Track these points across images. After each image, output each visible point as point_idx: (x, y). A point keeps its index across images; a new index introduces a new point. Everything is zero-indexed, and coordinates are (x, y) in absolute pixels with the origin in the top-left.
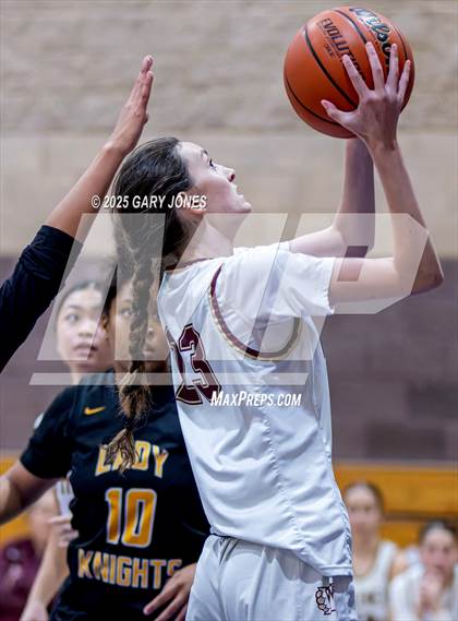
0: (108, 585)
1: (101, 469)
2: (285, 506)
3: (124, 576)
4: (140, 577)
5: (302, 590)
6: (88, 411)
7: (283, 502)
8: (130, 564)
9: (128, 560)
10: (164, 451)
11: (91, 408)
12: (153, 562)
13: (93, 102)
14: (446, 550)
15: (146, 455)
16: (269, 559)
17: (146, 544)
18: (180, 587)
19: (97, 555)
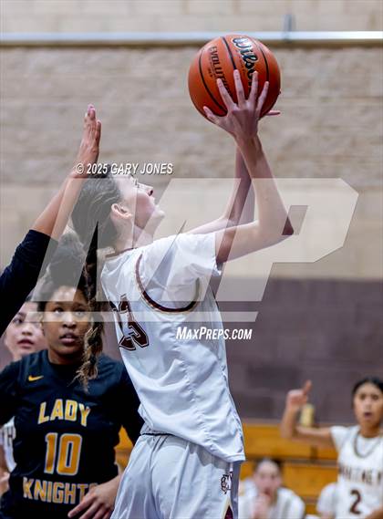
0: (46, 502)
1: (42, 419)
2: (197, 415)
3: (58, 497)
4: (70, 497)
5: (212, 475)
6: (31, 379)
7: (196, 412)
8: (62, 487)
9: (61, 485)
10: (88, 408)
11: (33, 376)
12: (79, 486)
13: (32, 164)
14: (273, 477)
15: (75, 410)
16: (191, 451)
17: (75, 473)
18: (94, 499)
19: (38, 482)
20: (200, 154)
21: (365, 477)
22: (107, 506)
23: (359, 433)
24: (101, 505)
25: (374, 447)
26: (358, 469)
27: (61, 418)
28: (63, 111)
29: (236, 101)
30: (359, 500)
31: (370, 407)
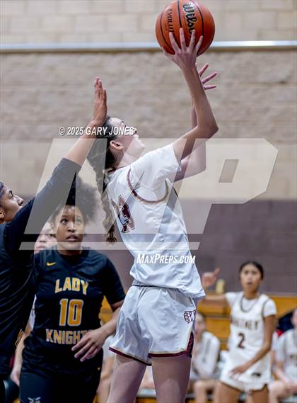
0: (61, 344)
1: (58, 290)
3: (69, 340)
4: (76, 339)
6: (48, 264)
8: (72, 334)
9: (71, 332)
10: (87, 283)
11: (50, 263)
12: (82, 332)
15: (78, 284)
17: (79, 324)
18: (89, 340)
19: (55, 331)
20: (150, 120)
21: (247, 325)
22: (97, 344)
23: (244, 296)
24: (93, 344)
25: (253, 305)
26: (243, 320)
27: (70, 289)
28: (63, 93)
29: (180, 48)
30: (243, 340)
31: (251, 279)
